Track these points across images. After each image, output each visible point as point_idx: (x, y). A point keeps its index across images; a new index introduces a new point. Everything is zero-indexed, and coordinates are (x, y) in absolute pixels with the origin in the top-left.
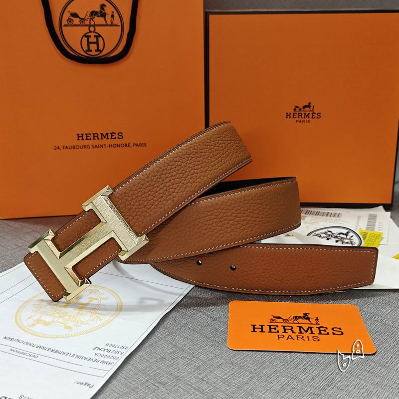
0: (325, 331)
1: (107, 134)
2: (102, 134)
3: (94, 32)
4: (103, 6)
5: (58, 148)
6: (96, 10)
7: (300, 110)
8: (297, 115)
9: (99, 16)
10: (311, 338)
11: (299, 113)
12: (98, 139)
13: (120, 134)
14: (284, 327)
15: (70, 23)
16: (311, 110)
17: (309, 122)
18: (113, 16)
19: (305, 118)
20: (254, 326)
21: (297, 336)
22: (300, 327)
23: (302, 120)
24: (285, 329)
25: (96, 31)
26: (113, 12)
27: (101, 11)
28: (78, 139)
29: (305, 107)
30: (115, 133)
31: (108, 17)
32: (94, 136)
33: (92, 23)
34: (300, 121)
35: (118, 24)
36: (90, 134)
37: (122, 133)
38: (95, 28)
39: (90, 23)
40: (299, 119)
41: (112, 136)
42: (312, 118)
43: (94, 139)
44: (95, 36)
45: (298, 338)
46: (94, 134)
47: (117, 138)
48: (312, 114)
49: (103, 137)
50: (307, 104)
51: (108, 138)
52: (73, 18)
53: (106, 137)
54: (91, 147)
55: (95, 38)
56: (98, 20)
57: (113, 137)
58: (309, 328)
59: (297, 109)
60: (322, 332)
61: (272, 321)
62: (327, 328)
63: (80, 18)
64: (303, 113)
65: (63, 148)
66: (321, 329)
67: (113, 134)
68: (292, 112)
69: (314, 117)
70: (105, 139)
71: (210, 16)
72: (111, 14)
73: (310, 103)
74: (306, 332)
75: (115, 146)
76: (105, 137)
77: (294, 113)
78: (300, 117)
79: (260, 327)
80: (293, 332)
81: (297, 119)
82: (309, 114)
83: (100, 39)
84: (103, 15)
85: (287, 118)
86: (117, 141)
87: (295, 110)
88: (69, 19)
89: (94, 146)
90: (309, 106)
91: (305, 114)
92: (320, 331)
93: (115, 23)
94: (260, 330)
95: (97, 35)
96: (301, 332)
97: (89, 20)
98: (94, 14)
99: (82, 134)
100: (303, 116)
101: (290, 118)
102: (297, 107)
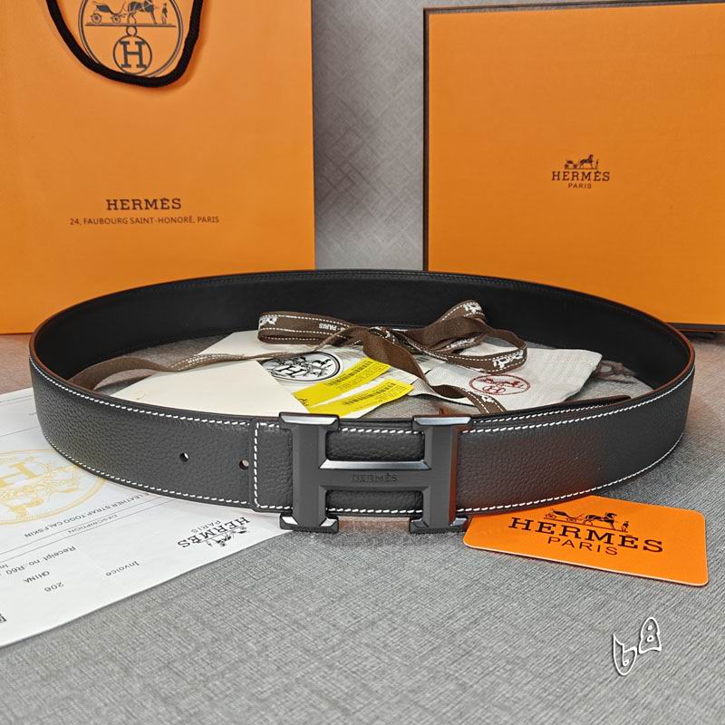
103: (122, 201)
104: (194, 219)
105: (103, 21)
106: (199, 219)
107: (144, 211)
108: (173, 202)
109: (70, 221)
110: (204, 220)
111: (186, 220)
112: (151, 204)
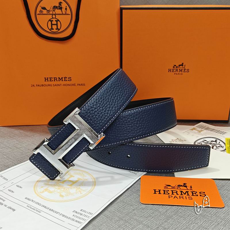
0: (195, 194)
1: (62, 78)
2: (59, 78)
3: (55, 18)
4: (60, 3)
5: (34, 86)
6: (57, 6)
7: (177, 67)
8: (175, 70)
9: (58, 9)
10: (187, 198)
11: (176, 69)
12: (57, 81)
13: (69, 78)
14: (172, 191)
15: (41, 13)
16: (184, 67)
17: (182, 74)
18: (66, 9)
19: (179, 72)
20: (155, 190)
21: (180, 196)
22: (181, 192)
23: (178, 73)
24: (173, 192)
25: (56, 18)
26: (66, 7)
27: (59, 6)
28: (45, 81)
29: (180, 65)
30: (67, 78)
31: (64, 10)
32: (55, 79)
33: (54, 13)
34: (177, 74)
35: (69, 14)
36: (52, 78)
37: (71, 78)
38: (55, 16)
39: (53, 13)
40: (176, 73)
42: (184, 72)
43: (55, 81)
44: (56, 21)
45: (180, 198)
46: (54, 78)
48: (184, 69)
50: (181, 64)
53: (62, 80)
54: (53, 85)
55: (56, 22)
56: (58, 11)
57: (66, 80)
58: (186, 192)
59: (175, 67)
60: (194, 195)
61: (165, 187)
62: (196, 192)
63: (47, 10)
64: (178, 69)
65: (37, 86)
66: (193, 193)
67: (65, 78)
68: (172, 68)
69: (185, 71)
71: (123, 10)
72: (65, 8)
73: (183, 63)
74: (185, 194)
75: (66, 85)
76: (61, 80)
77: (173, 69)
78: (177, 71)
79: (159, 191)
80: (177, 194)
81: (175, 72)
82: (182, 70)
83: (59, 22)
84: (61, 8)
85: (169, 72)
86: (68, 83)
87: (174, 67)
88: (41, 10)
89: (55, 85)
90: (182, 65)
91: (180, 69)
92: (193, 194)
93: (67, 13)
94: (159, 193)
95: (57, 20)
96: (182, 194)
97: (52, 11)
99: (48, 78)
100: (179, 71)
101: (171, 72)
102: (175, 66)
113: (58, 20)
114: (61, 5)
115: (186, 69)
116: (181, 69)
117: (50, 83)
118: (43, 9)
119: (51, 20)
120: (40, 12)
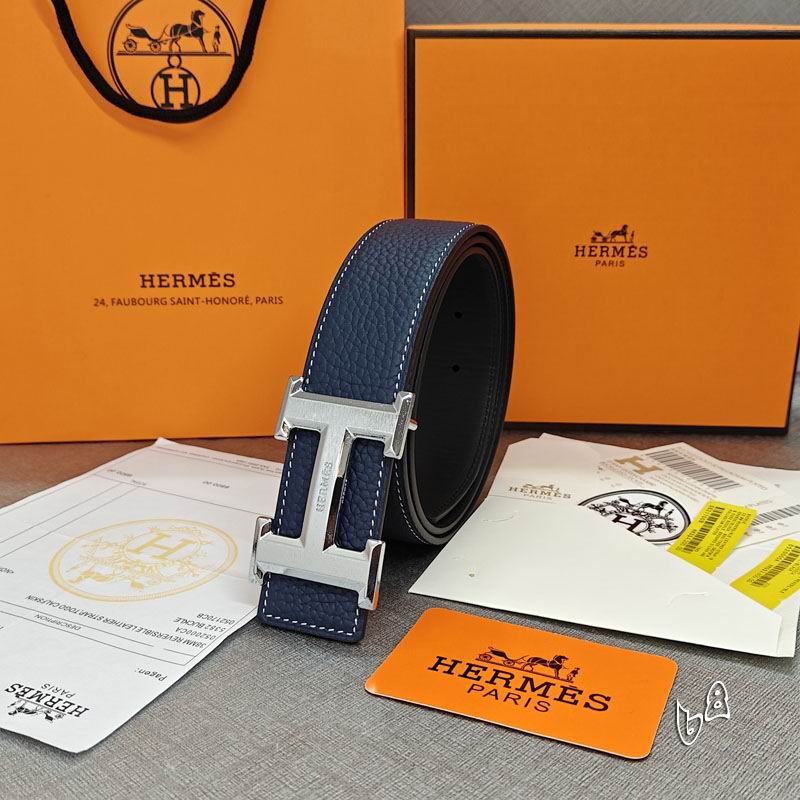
1: (202, 276)
2: (192, 276)
3: (178, 67)
4: (197, 15)
5: (103, 303)
6: (184, 24)
7: (605, 239)
8: (598, 251)
9: (188, 35)
11: (602, 248)
12: (184, 286)
13: (228, 277)
15: (130, 50)
16: (629, 240)
17: (623, 264)
18: (217, 35)
19: (614, 256)
23: (608, 259)
25: (182, 66)
26: (218, 28)
27: (193, 25)
29: (615, 234)
30: (218, 276)
31: (208, 38)
32: (176, 280)
33: (175, 48)
34: (605, 263)
35: (228, 52)
36: (168, 276)
37: (232, 276)
38: (180, 59)
39: (170, 48)
40: (602, 259)
41: (212, 280)
42: (630, 256)
43: (176, 286)
44: (181, 76)
46: (175, 276)
47: (222, 285)
48: (630, 248)
49: (194, 283)
50: (620, 228)
51: (203, 286)
52: (136, 39)
53: (200, 283)
54: (169, 302)
55: (181, 80)
56: (188, 43)
57: (215, 283)
59: (599, 239)
63: (150, 38)
64: (611, 245)
65: (113, 302)
67: (214, 278)
69: (633, 254)
70: (197, 287)
71: (417, 41)
72: (213, 32)
73: (625, 227)
75: (217, 301)
76: (197, 283)
81: (598, 258)
83: (191, 82)
84: (199, 33)
85: (577, 256)
86: (223, 292)
88: (128, 40)
89: (176, 301)
90: (623, 232)
93: (221, 50)
95: (185, 73)
97: (168, 42)
98: (178, 30)
99: (152, 276)
100: (611, 252)
101: (583, 255)
102: (599, 235)
103: (160, 276)
104: (252, 300)
105: (139, 49)
106: (258, 300)
107: (188, 289)
108: (225, 278)
109: (95, 302)
110: (264, 301)
111: (240, 300)
112: (197, 280)
113: (190, 75)
114: (199, 24)
115: (635, 245)
116: (619, 247)
117: (158, 293)
118: (136, 35)
119: (164, 73)
120: (127, 46)
